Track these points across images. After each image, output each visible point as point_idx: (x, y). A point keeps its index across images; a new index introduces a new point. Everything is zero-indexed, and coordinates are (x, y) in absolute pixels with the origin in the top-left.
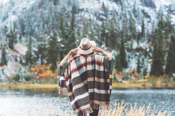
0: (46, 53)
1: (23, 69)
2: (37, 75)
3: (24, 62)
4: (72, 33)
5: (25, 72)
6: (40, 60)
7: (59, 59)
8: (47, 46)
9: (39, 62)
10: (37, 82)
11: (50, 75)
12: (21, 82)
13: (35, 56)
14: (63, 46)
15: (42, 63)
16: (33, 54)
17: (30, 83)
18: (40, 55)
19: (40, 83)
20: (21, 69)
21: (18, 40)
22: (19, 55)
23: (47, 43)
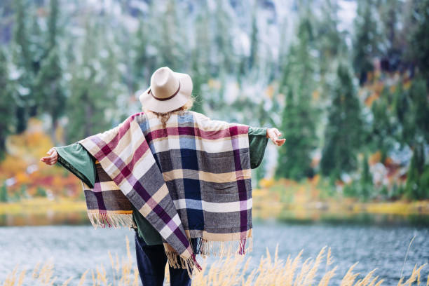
4: (52, 54)
7: (12, 128)
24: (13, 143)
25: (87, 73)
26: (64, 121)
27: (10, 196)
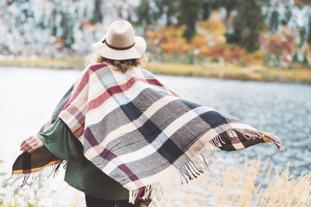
0: (176, 4)
2: (158, 45)
7: (200, 16)
9: (163, 21)
10: (156, 59)
11: (180, 48)
13: (156, 9)
15: (169, 24)
16: (152, 5)
18: (166, 9)
22: (125, 6)
24: (200, 26)
26: (234, 13)
27: (196, 61)
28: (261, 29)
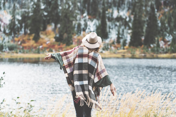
0: (29, 22)
1: (7, 39)
2: (21, 44)
3: (7, 31)
5: (8, 42)
6: (23, 30)
7: (42, 29)
8: (31, 14)
9: (22, 32)
10: (20, 52)
11: (32, 45)
12: (4, 51)
13: (19, 25)
14: (46, 14)
15: (25, 33)
16: (17, 23)
17: (13, 53)
18: (23, 25)
19: (24, 52)
20: (4, 39)
21: (2, 6)
22: (2, 24)
23: (30, 10)
25: (67, 6)
26: (59, 26)
27: (41, 51)
28: (73, 34)
